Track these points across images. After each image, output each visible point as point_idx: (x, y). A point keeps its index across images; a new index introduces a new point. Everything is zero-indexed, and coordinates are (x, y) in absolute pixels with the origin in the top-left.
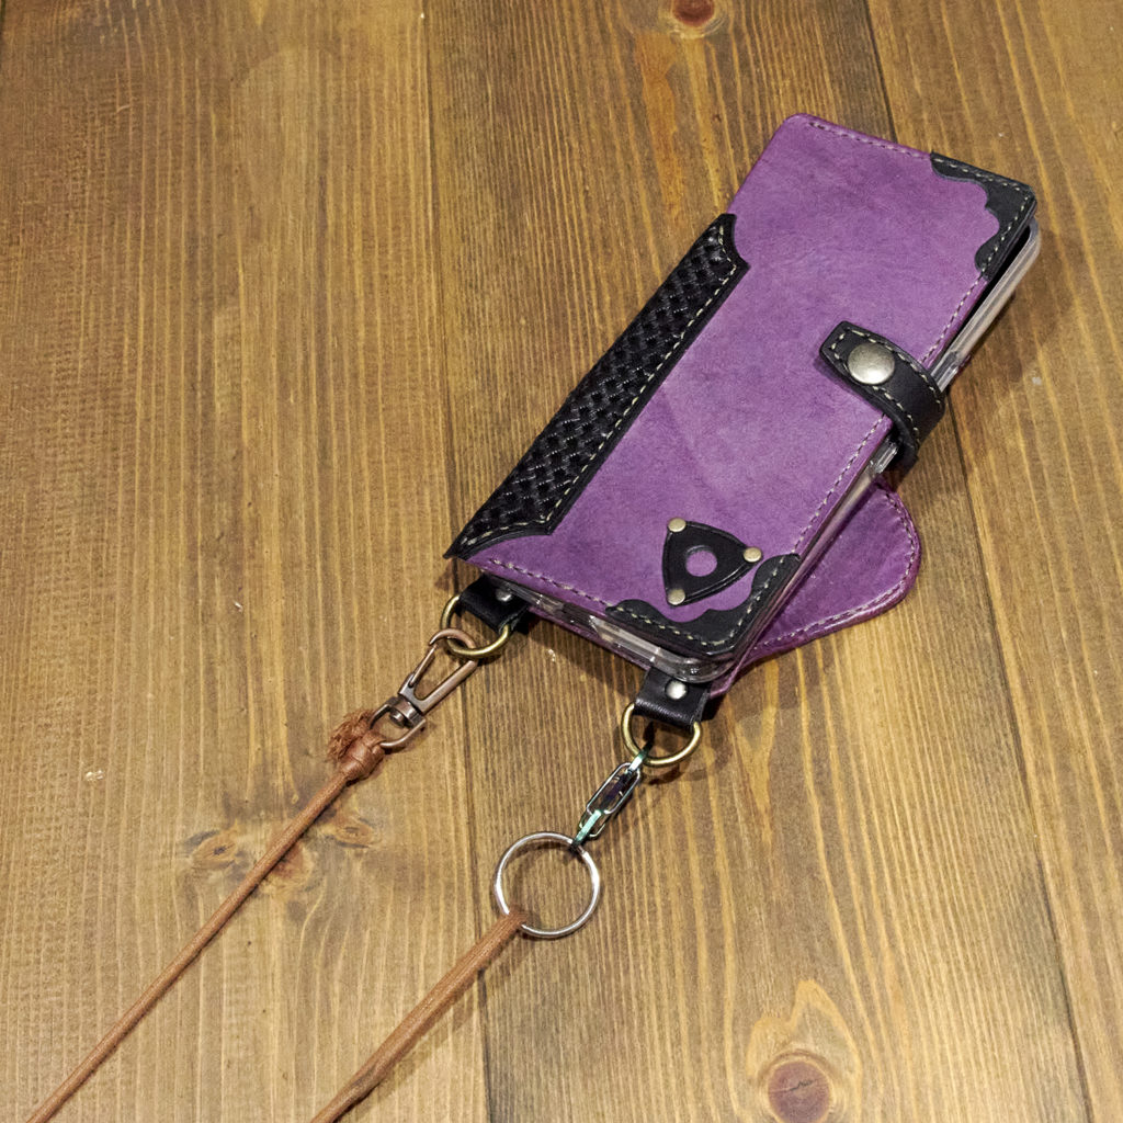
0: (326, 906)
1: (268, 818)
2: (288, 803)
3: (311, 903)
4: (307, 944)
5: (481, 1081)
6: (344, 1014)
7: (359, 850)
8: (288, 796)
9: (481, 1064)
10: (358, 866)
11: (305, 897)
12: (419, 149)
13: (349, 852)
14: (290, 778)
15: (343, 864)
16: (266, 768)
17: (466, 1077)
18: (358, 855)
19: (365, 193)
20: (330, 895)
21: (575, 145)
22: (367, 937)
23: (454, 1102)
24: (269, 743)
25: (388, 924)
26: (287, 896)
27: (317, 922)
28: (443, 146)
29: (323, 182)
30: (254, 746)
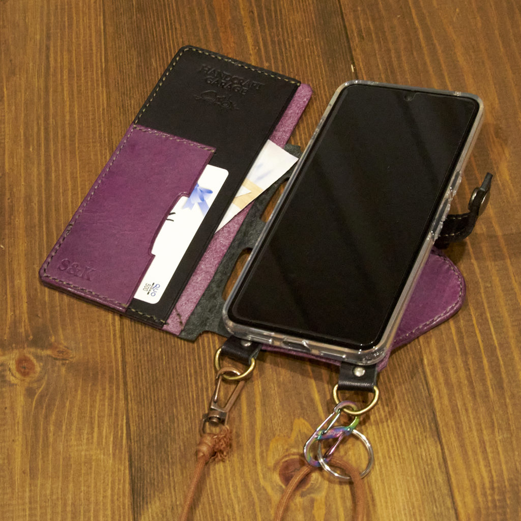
0: (47, 389)
1: (16, 348)
2: (27, 340)
3: (39, 388)
4: (36, 407)
5: (127, 471)
6: (55, 441)
7: (64, 362)
8: (27, 336)
9: (127, 464)
10: (63, 370)
11: (35, 385)
12: (98, 31)
13: (58, 363)
14: (28, 327)
15: (56, 369)
16: (15, 323)
17: (119, 470)
18: (63, 364)
19: (70, 51)
20: (48, 384)
21: (178, 27)
22: (68, 404)
23: (113, 482)
24: (17, 312)
25: (79, 397)
26: (26, 384)
27: (42, 396)
28: (110, 30)
29: (48, 49)
30: (10, 313)
